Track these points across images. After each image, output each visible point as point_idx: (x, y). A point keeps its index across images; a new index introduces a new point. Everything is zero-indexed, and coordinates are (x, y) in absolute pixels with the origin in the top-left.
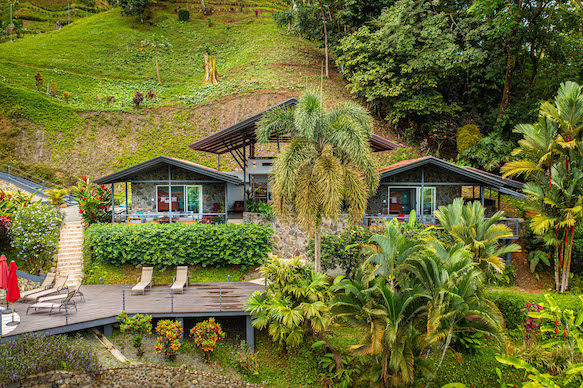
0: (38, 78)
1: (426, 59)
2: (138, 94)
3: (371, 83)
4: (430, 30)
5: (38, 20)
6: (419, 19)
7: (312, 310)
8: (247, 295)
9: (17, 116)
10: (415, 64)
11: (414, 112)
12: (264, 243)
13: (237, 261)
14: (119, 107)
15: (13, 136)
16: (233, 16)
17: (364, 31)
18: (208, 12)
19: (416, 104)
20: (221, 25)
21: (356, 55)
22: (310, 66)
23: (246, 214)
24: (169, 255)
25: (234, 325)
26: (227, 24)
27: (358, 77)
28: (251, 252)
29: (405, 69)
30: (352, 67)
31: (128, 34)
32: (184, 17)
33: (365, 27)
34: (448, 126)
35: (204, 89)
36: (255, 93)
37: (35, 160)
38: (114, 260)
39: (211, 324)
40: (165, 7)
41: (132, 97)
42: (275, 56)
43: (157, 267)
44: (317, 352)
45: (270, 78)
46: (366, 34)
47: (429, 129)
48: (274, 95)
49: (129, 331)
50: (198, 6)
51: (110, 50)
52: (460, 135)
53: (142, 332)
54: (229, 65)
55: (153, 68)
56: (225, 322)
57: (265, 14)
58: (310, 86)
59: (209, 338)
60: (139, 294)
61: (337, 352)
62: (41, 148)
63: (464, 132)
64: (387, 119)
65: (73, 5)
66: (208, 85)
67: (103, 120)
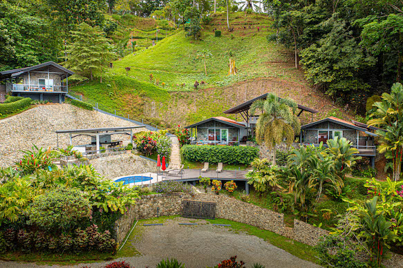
0: (151, 76)
1: (345, 63)
3: (317, 75)
4: (347, 48)
5: (141, 38)
6: (341, 42)
7: (269, 178)
8: (245, 174)
9: (143, 95)
10: (340, 65)
11: (341, 90)
12: (255, 155)
13: (243, 162)
14: (187, 89)
15: (142, 105)
16: (245, 31)
17: (313, 46)
18: (231, 30)
19: (342, 85)
20: (238, 38)
21: (309, 59)
22: (287, 62)
23: (247, 142)
24: (215, 158)
26: (242, 37)
27: (310, 71)
28: (249, 159)
29: (336, 67)
30: (307, 65)
31: (189, 47)
32: (218, 34)
33: (314, 45)
34: (361, 96)
35: (229, 78)
36: (256, 80)
37: (152, 116)
38: (193, 159)
39: (232, 183)
40: (208, 28)
41: (193, 84)
42: (267, 57)
43: (210, 163)
44: (273, 196)
45: (263, 71)
46: (315, 48)
47: (350, 98)
48: (265, 80)
49: (202, 183)
50: (225, 27)
51: (181, 57)
52: (368, 101)
53: (207, 183)
54: (242, 62)
55: (202, 65)
56: (237, 182)
57: (263, 29)
58: (286, 75)
59: (231, 186)
60: (204, 172)
61: (281, 197)
62: (154, 110)
63: (370, 100)
64: (326, 93)
65: (157, 27)
66: (231, 75)
67: (180, 96)
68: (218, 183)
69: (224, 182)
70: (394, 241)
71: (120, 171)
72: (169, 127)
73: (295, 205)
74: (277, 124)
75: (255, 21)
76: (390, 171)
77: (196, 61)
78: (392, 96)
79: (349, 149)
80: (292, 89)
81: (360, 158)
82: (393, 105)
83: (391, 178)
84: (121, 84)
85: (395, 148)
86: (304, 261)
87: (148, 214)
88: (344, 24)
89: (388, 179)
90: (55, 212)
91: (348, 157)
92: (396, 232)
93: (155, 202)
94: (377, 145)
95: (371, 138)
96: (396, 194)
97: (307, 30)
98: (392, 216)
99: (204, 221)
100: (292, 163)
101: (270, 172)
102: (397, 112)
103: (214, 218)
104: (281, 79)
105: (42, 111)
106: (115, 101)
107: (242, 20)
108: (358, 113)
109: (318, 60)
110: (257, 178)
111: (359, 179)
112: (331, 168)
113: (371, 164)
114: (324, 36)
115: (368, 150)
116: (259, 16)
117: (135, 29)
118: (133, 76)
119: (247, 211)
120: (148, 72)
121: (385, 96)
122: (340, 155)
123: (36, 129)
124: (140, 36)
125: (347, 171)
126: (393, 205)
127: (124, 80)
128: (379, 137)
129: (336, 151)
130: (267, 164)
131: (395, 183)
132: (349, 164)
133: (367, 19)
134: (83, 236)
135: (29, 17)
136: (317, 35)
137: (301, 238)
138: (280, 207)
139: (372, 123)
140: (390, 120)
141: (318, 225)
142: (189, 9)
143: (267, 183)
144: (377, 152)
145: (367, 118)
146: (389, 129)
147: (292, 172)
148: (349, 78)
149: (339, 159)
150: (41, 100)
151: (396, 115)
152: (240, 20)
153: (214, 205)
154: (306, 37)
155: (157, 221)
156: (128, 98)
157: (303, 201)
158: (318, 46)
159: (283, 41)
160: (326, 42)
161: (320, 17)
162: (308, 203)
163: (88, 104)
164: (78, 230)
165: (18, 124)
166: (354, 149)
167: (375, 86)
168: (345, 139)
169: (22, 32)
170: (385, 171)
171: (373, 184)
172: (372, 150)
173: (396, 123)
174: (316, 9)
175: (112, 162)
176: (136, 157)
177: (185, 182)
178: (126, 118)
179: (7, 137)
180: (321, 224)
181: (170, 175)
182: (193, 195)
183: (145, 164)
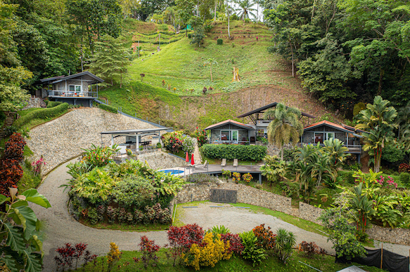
0: (163, 82)
1: (336, 75)
2: (205, 88)
3: (312, 84)
4: (338, 64)
5: (143, 42)
6: (333, 57)
7: (280, 170)
8: (259, 168)
9: (157, 100)
10: (332, 76)
11: (332, 98)
12: (264, 153)
13: (254, 158)
14: (196, 94)
15: (158, 108)
16: (245, 40)
17: (309, 60)
18: (232, 39)
19: (333, 94)
20: (239, 46)
21: (306, 70)
22: (284, 71)
23: (256, 142)
24: (231, 155)
25: (256, 176)
26: (242, 45)
27: (306, 80)
28: (259, 156)
29: (328, 78)
30: (304, 76)
31: (194, 54)
32: (220, 42)
33: (310, 58)
34: (350, 103)
35: (234, 84)
36: (258, 87)
37: (166, 118)
38: (212, 156)
39: (248, 174)
40: (209, 36)
41: (202, 89)
42: (267, 66)
43: (227, 159)
44: (281, 185)
45: (265, 79)
46: (310, 62)
47: (340, 104)
48: (266, 87)
49: (225, 175)
50: (226, 35)
51: (187, 64)
52: (355, 108)
53: (228, 175)
54: (244, 70)
55: (208, 72)
56: (253, 174)
57: (262, 39)
58: (284, 83)
59: (248, 178)
60: (223, 166)
61: (288, 185)
62: (168, 113)
63: (356, 106)
64: (320, 100)
65: (158, 32)
66: (235, 82)
67: (190, 100)
68: (238, 175)
69: (242, 174)
70: (375, 215)
71: (155, 165)
72: (182, 128)
73: (300, 191)
74: (286, 127)
75: (253, 30)
76: (372, 165)
77: (201, 67)
78: (374, 106)
79: (342, 148)
80: (291, 96)
81: (350, 155)
82: (375, 113)
83: (373, 170)
84: (138, 89)
85: (376, 147)
86: (308, 232)
87: (184, 199)
88: (336, 44)
89: (370, 170)
90: (135, 193)
91: (340, 154)
92: (376, 209)
93: (189, 189)
94: (362, 144)
95: (358, 139)
96: (376, 182)
97: (304, 45)
98: (373, 199)
99: (228, 205)
100: (298, 158)
101: (280, 166)
102: (377, 119)
103: (235, 203)
104: (280, 87)
105: (78, 114)
106: (134, 105)
107: (242, 29)
108: (347, 117)
109: (313, 72)
110: (270, 171)
111: (348, 172)
112: (328, 162)
113: (357, 160)
114: (319, 51)
115: (355, 148)
116: (257, 26)
117: (136, 33)
118: (147, 81)
119: (262, 196)
120: (159, 78)
121: (369, 106)
122: (334, 152)
123: (75, 130)
124: (142, 40)
125: (340, 165)
126: (374, 190)
127: (140, 85)
128: (364, 139)
129: (331, 149)
130: (276, 159)
131: (376, 174)
132: (341, 159)
133: (355, 41)
134: (152, 212)
135: (55, 28)
136: (313, 50)
137: (305, 216)
138: (288, 193)
139: (359, 127)
140: (373, 125)
141: (318, 206)
142: (193, 19)
143: (277, 174)
144: (362, 150)
145: (354, 122)
146: (372, 132)
147: (298, 165)
148: (339, 87)
149: (334, 156)
150: (75, 104)
151: (377, 122)
152: (239, 29)
153: (236, 192)
154: (302, 51)
155: (193, 204)
156: (144, 102)
157: (306, 187)
158: (314, 60)
159: (281, 52)
160: (321, 57)
161: (315, 34)
162: (310, 189)
163: (114, 108)
164: (147, 207)
165: (61, 126)
166: (345, 148)
167: (360, 94)
168: (338, 140)
169: (49, 42)
170: (369, 165)
171: (359, 175)
172: (358, 149)
173: (377, 128)
174: (312, 27)
175: (149, 158)
176: (166, 154)
177: (211, 175)
178: (144, 119)
179: (55, 137)
180: (320, 205)
181: (197, 169)
182: (218, 184)
183: (173, 160)
